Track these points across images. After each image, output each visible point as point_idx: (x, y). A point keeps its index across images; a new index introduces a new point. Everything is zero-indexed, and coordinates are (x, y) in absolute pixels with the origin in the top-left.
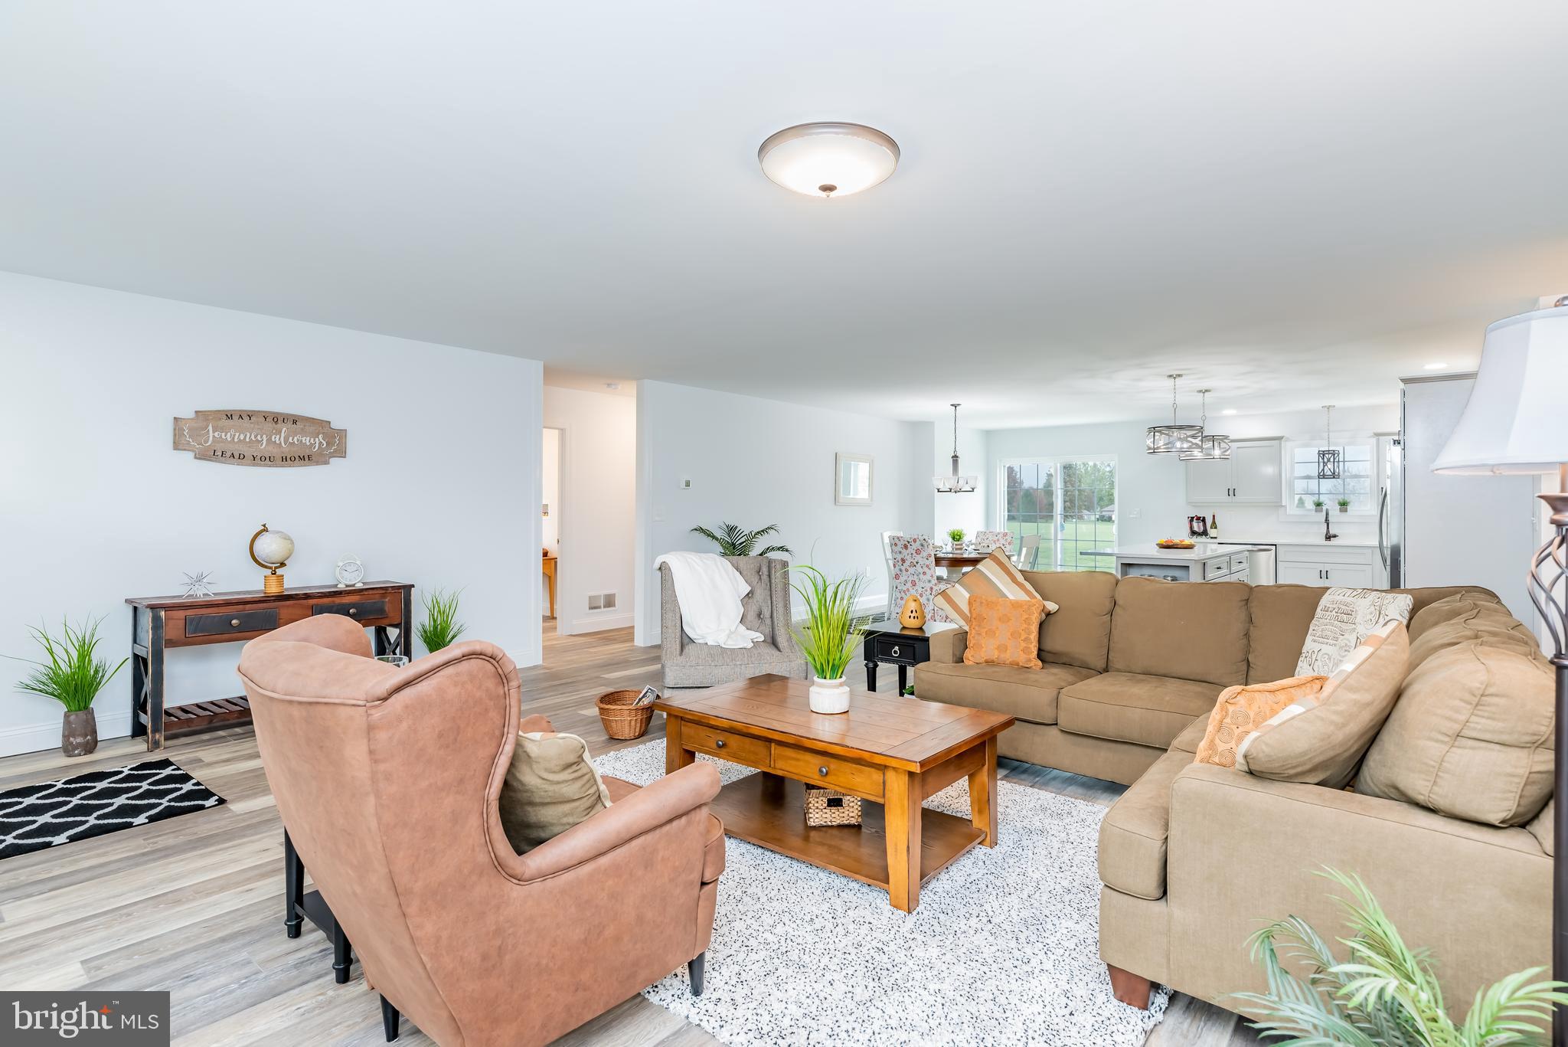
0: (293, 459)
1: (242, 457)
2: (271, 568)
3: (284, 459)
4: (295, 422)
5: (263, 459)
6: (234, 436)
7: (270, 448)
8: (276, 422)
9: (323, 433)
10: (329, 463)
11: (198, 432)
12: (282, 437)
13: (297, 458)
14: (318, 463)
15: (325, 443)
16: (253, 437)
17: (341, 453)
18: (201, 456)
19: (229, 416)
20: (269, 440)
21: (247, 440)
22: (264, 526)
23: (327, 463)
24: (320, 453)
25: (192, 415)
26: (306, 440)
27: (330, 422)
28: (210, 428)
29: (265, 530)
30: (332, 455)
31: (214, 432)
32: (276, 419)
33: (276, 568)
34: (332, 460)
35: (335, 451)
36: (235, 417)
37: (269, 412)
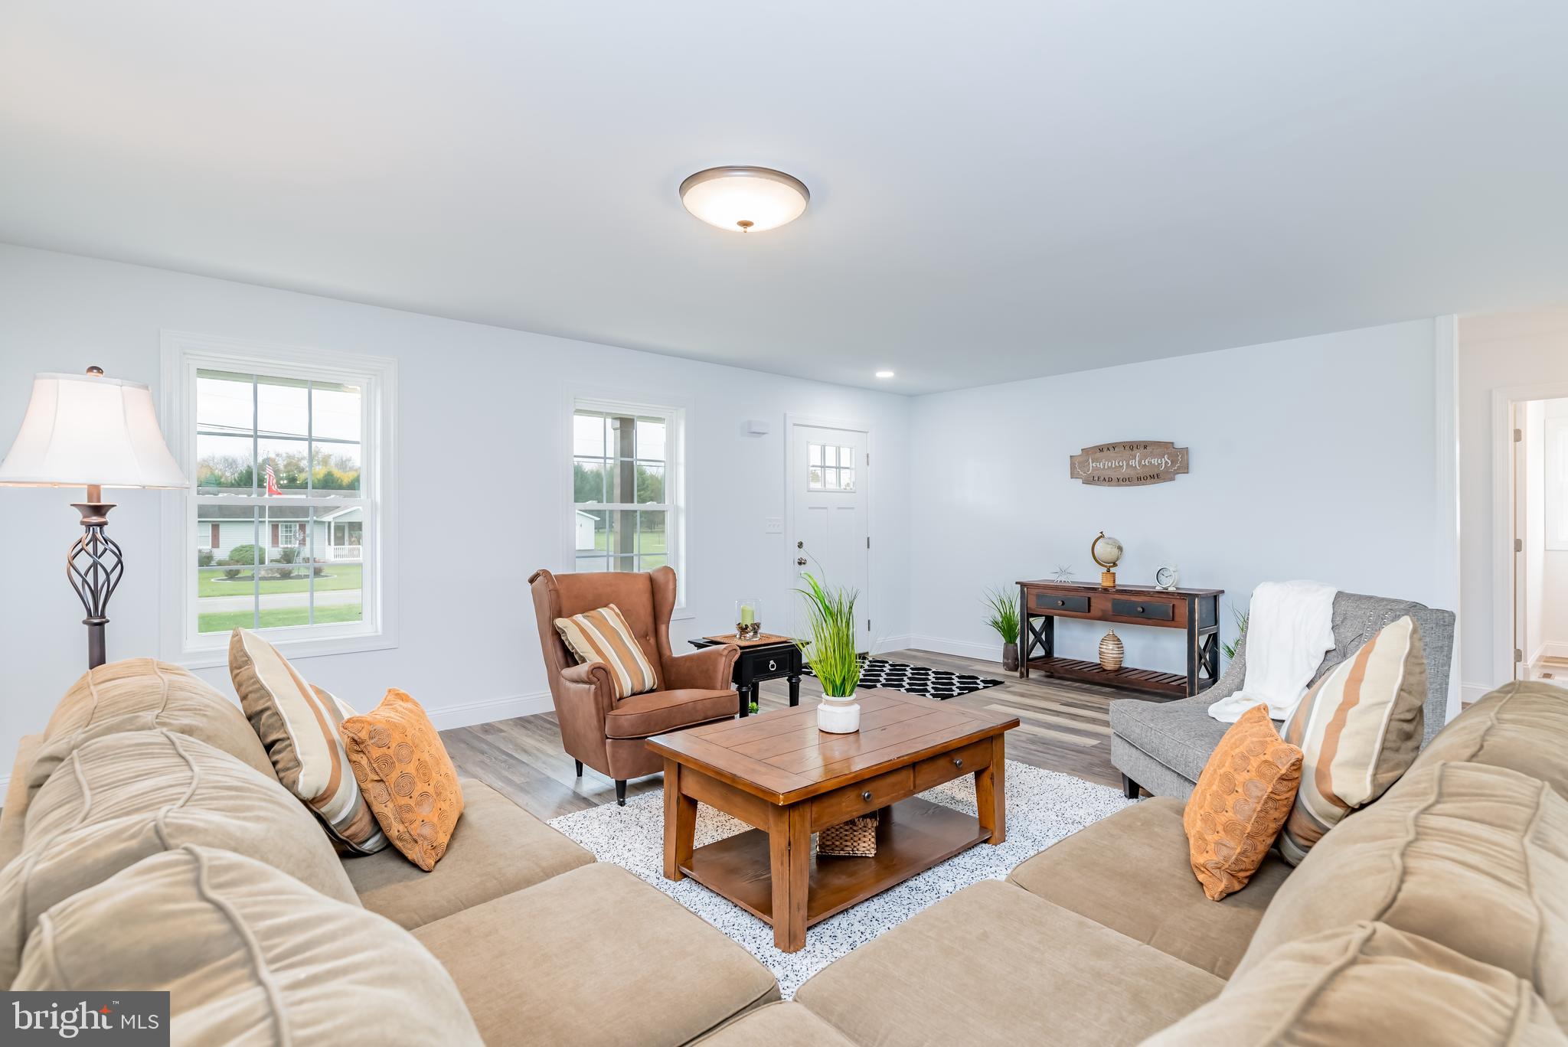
0: (1145, 478)
1: (1110, 480)
2: (1106, 566)
3: (1139, 479)
4: (1145, 447)
5: (1124, 480)
6: (1104, 464)
7: (1129, 471)
8: (1132, 450)
9: (1168, 454)
10: (1174, 480)
11: (1084, 464)
12: (1137, 462)
13: (1149, 477)
14: (1165, 480)
15: (1169, 462)
16: (1117, 463)
17: (1185, 469)
18: (1086, 482)
19: (1101, 449)
20: (1128, 464)
21: (1113, 466)
22: (1101, 533)
23: (1172, 479)
24: (1166, 471)
25: (1080, 453)
26: (1155, 461)
27: (1172, 443)
28: (1090, 460)
29: (1102, 536)
30: (1177, 472)
31: (1092, 463)
32: (1132, 446)
33: (1110, 567)
34: (1178, 476)
35: (1179, 468)
36: (1105, 450)
37: (1127, 442)
